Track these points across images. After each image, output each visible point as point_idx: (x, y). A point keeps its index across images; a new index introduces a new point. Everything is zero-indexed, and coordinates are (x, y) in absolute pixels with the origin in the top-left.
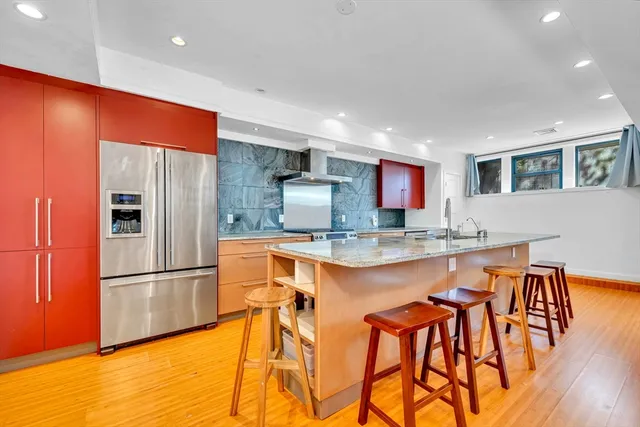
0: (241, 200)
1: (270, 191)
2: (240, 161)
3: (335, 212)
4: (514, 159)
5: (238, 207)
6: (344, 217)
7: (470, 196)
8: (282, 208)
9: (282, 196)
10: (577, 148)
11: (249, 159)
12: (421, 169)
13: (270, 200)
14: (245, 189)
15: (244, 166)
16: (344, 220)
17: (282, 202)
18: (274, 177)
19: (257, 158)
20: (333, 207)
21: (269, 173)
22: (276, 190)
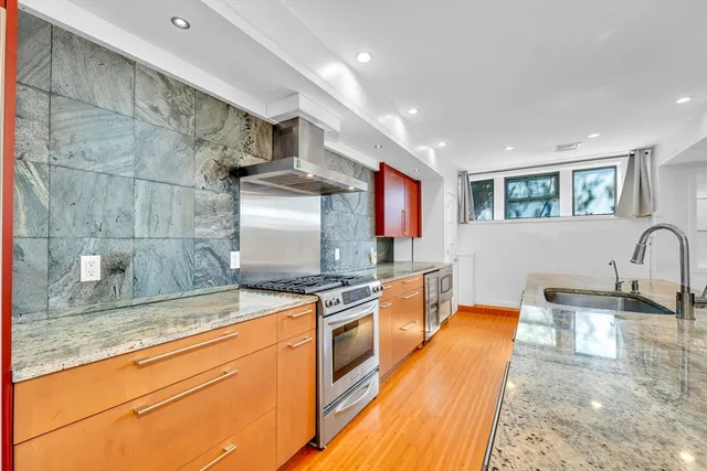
0: (129, 217)
1: (211, 197)
2: (126, 109)
3: (325, 244)
4: (508, 180)
5: (119, 232)
6: (337, 251)
7: (465, 222)
8: (236, 236)
9: (237, 211)
10: (574, 171)
11: (156, 110)
12: (418, 183)
13: (211, 218)
14: (141, 186)
15: (140, 126)
16: (337, 258)
17: (237, 224)
18: (220, 166)
19: (176, 113)
20: (323, 235)
21: (207, 156)
22: (224, 197)
